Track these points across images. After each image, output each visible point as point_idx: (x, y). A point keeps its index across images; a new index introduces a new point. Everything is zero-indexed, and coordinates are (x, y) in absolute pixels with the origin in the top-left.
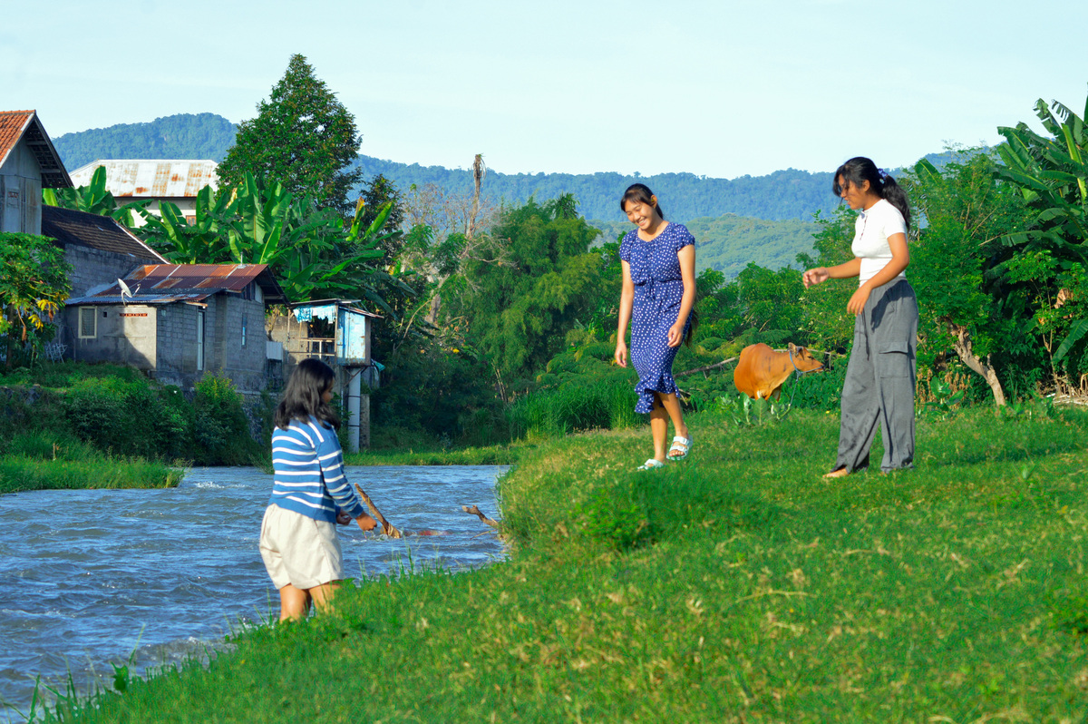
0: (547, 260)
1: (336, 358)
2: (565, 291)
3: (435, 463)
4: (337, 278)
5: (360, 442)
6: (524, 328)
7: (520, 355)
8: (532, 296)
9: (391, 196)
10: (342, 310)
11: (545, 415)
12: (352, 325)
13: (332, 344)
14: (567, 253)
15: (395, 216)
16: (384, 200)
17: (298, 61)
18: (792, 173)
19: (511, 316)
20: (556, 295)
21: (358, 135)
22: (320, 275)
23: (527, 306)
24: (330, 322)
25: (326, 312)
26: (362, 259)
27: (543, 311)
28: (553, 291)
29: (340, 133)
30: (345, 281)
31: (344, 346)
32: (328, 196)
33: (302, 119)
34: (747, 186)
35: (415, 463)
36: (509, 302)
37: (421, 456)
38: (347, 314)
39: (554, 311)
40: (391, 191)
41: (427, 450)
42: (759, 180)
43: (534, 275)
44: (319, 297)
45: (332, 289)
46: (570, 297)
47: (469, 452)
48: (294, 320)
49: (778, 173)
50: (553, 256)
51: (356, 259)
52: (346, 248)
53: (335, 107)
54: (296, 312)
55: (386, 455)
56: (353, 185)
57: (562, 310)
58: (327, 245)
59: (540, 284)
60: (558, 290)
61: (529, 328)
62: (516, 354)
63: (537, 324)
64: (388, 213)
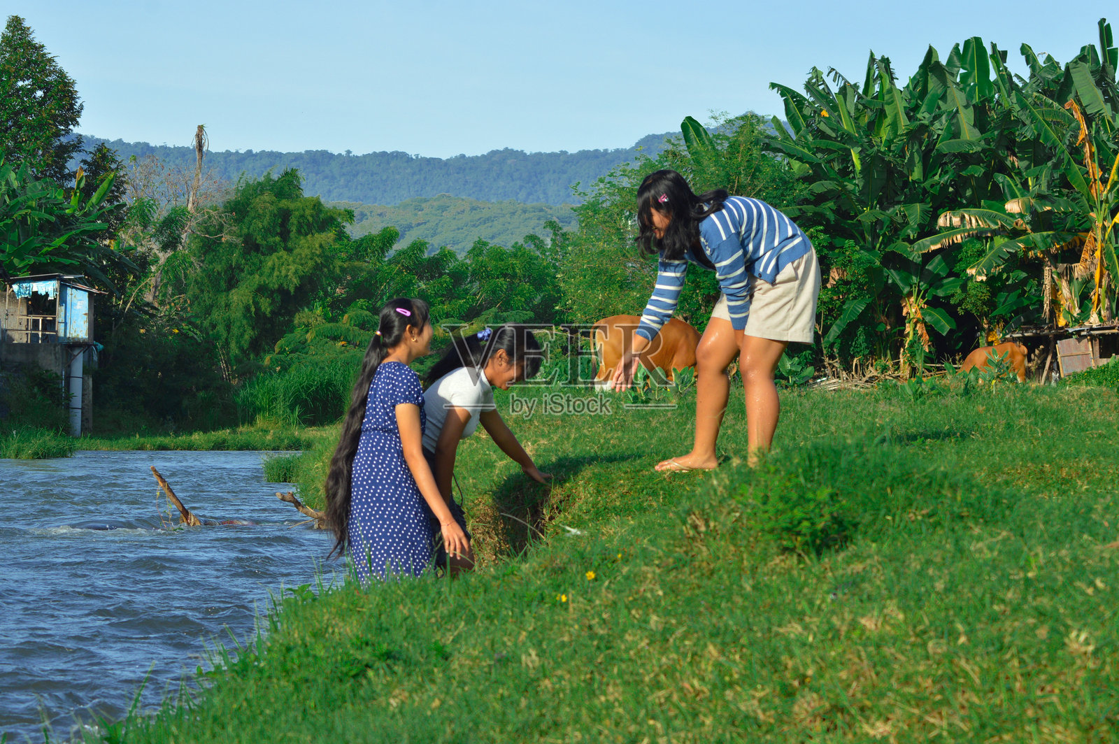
0: (278, 239)
1: (56, 337)
2: (296, 272)
3: (163, 448)
4: (58, 252)
5: (82, 425)
6: (253, 309)
7: (247, 337)
8: (261, 275)
9: (113, 166)
10: (64, 286)
11: (276, 399)
12: (75, 301)
13: (53, 322)
14: (299, 232)
15: (118, 186)
16: (106, 170)
17: (16, 24)
18: (508, 153)
19: (239, 297)
20: (287, 276)
21: (79, 102)
22: (41, 248)
23: (256, 286)
24: (51, 298)
25: (47, 288)
26: (84, 232)
27: (273, 292)
28: (284, 273)
29: (61, 99)
30: (67, 256)
31: (66, 323)
32: (48, 165)
33: (20, 84)
34: (462, 165)
35: (141, 448)
36: (238, 281)
37: (148, 441)
38: (69, 290)
39: (282, 291)
40: (113, 161)
41: (154, 434)
42: (474, 160)
43: (263, 254)
44: (40, 273)
45: (52, 263)
46: (301, 278)
47: (197, 437)
48: (13, 295)
49: (494, 153)
50: (285, 235)
51: (78, 231)
52: (66, 222)
53: (54, 71)
54: (15, 287)
55: (111, 439)
56: (74, 154)
57: (292, 290)
58: (47, 216)
59: (270, 264)
60: (288, 270)
61: (258, 309)
62: (242, 335)
63: (266, 306)
64: (110, 184)
